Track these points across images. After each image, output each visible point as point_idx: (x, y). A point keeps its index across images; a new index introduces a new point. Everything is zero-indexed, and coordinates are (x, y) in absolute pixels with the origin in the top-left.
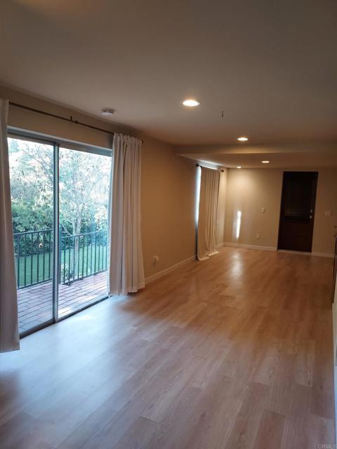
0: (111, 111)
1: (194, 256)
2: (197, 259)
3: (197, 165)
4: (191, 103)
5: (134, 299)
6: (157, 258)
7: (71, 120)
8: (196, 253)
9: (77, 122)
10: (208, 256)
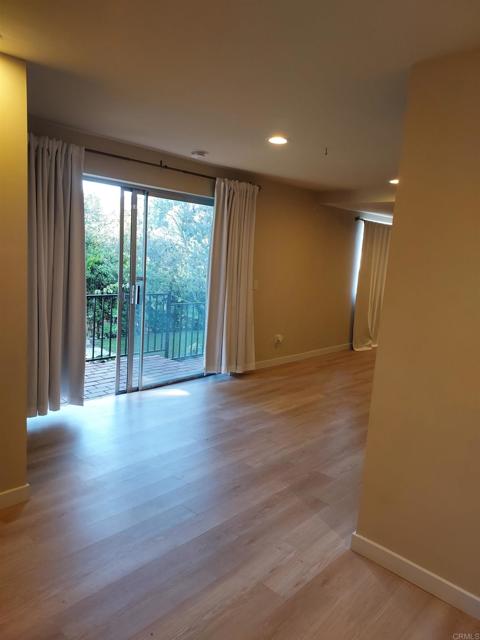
0: (201, 153)
1: (348, 344)
2: (352, 349)
3: (357, 219)
4: (278, 140)
5: (237, 381)
6: (280, 337)
7: (161, 166)
8: (351, 341)
9: (166, 167)
10: (370, 346)
